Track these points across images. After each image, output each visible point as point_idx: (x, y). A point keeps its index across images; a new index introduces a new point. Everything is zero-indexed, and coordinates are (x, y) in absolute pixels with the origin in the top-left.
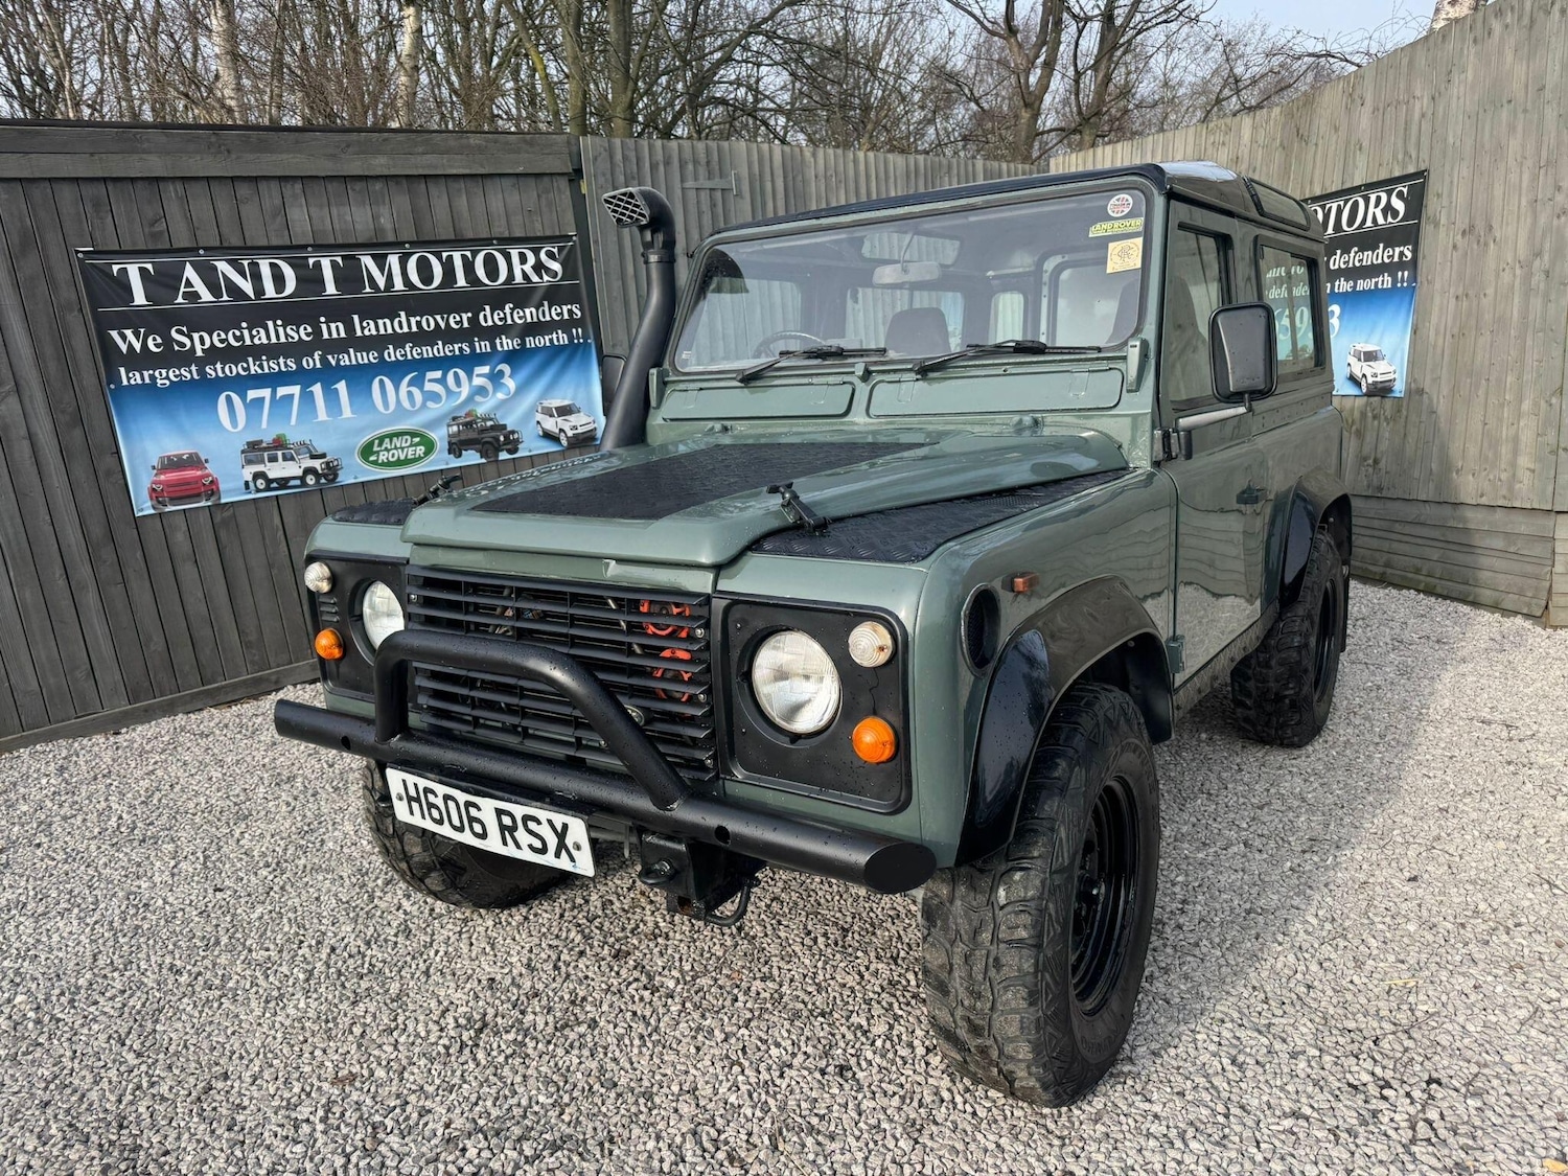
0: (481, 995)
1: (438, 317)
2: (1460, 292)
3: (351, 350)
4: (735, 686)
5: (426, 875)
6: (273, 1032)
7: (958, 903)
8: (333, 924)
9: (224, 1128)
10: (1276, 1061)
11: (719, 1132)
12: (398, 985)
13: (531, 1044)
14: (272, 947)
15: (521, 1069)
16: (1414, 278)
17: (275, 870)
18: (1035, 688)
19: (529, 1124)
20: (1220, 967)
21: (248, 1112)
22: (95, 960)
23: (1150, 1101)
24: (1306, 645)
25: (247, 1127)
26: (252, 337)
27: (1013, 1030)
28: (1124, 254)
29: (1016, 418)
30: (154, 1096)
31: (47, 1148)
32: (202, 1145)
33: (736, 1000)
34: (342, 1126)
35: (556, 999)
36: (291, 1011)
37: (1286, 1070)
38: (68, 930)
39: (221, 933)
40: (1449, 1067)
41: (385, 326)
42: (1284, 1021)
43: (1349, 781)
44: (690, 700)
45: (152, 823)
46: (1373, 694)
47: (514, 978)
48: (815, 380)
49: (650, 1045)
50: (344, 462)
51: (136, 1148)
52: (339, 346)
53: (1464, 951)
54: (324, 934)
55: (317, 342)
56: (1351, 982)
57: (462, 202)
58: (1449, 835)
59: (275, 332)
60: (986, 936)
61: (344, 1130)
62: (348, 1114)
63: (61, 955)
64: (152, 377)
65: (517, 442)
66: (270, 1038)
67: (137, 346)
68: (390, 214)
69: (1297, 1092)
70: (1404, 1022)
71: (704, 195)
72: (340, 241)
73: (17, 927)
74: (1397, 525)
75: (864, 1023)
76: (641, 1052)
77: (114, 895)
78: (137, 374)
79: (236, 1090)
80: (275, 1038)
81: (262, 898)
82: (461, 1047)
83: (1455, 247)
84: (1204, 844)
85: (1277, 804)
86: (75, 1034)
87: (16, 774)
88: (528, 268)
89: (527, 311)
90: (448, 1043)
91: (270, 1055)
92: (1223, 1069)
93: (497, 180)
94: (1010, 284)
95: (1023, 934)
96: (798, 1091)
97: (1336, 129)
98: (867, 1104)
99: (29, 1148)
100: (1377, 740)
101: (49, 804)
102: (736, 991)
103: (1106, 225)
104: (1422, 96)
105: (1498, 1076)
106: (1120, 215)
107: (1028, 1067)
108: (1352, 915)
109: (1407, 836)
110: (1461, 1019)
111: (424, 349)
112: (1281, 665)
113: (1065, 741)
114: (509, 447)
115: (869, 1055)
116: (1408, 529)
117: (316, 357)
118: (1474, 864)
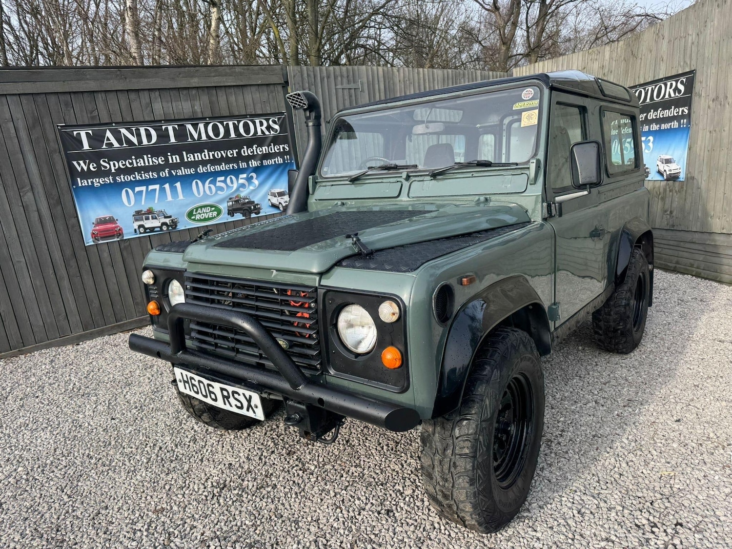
0: (225, 472)
1: (222, 152)
2: (712, 129)
3: (182, 168)
4: (329, 331)
5: (202, 415)
6: (129, 487)
7: (437, 435)
8: (162, 436)
9: (103, 532)
10: (600, 512)
11: (327, 541)
12: (188, 466)
13: (245, 496)
14: (134, 446)
15: (239, 508)
16: (689, 122)
17: (139, 410)
18: (473, 331)
19: (240, 535)
20: (577, 464)
21: (114, 525)
22: (55, 452)
23: (536, 531)
24: (628, 304)
25: (113, 532)
26: (137, 163)
27: (463, 497)
28: (529, 117)
29: (477, 198)
30: (74, 516)
31: (24, 540)
32: (92, 540)
33: (342, 476)
34: (155, 533)
35: (259, 474)
36: (138, 477)
37: (605, 517)
38: (45, 437)
39: (112, 439)
40: (687, 517)
41: (198, 157)
42: (606, 492)
43: (651, 371)
44: (309, 337)
45: (88, 387)
46: (666, 327)
47: (240, 464)
48: (384, 180)
49: (299, 497)
50: (180, 220)
51: (63, 541)
52: (176, 166)
53: (700, 458)
54: (157, 441)
55: (167, 165)
56: (642, 472)
57: (232, 99)
58: (698, 398)
59: (148, 160)
60: (449, 452)
61: (156, 535)
62: (158, 527)
63: (40, 449)
64: (92, 182)
65: (260, 209)
66: (128, 490)
67: (85, 168)
68: (200, 105)
69: (610, 528)
70: (667, 493)
71: (346, 92)
72: (177, 118)
73: (23, 435)
74: (682, 243)
75: (401, 489)
76: (295, 501)
77: (67, 421)
78: (85, 181)
79: (110, 514)
80: (130, 490)
81: (132, 423)
82: (213, 497)
83: (709, 107)
84: (575, 402)
85: (613, 382)
86: (43, 486)
87: (32, 363)
88: (264, 128)
89: (264, 148)
90: (207, 494)
91: (127, 498)
92: (574, 516)
93: (249, 88)
94: (488, 130)
95: (467, 451)
96: (366, 522)
97: (651, 51)
98: (398, 529)
99: (16, 540)
100: (666, 350)
101: (44, 378)
102: (342, 472)
103: (521, 104)
104: (692, 34)
105: (712, 523)
106: (527, 99)
107: (471, 515)
108: (645, 439)
109: (677, 399)
110: (696, 493)
111: (216, 167)
112: (616, 314)
113: (490, 356)
114: (256, 211)
115: (402, 505)
116: (688, 245)
117: (166, 171)
118: (709, 414)
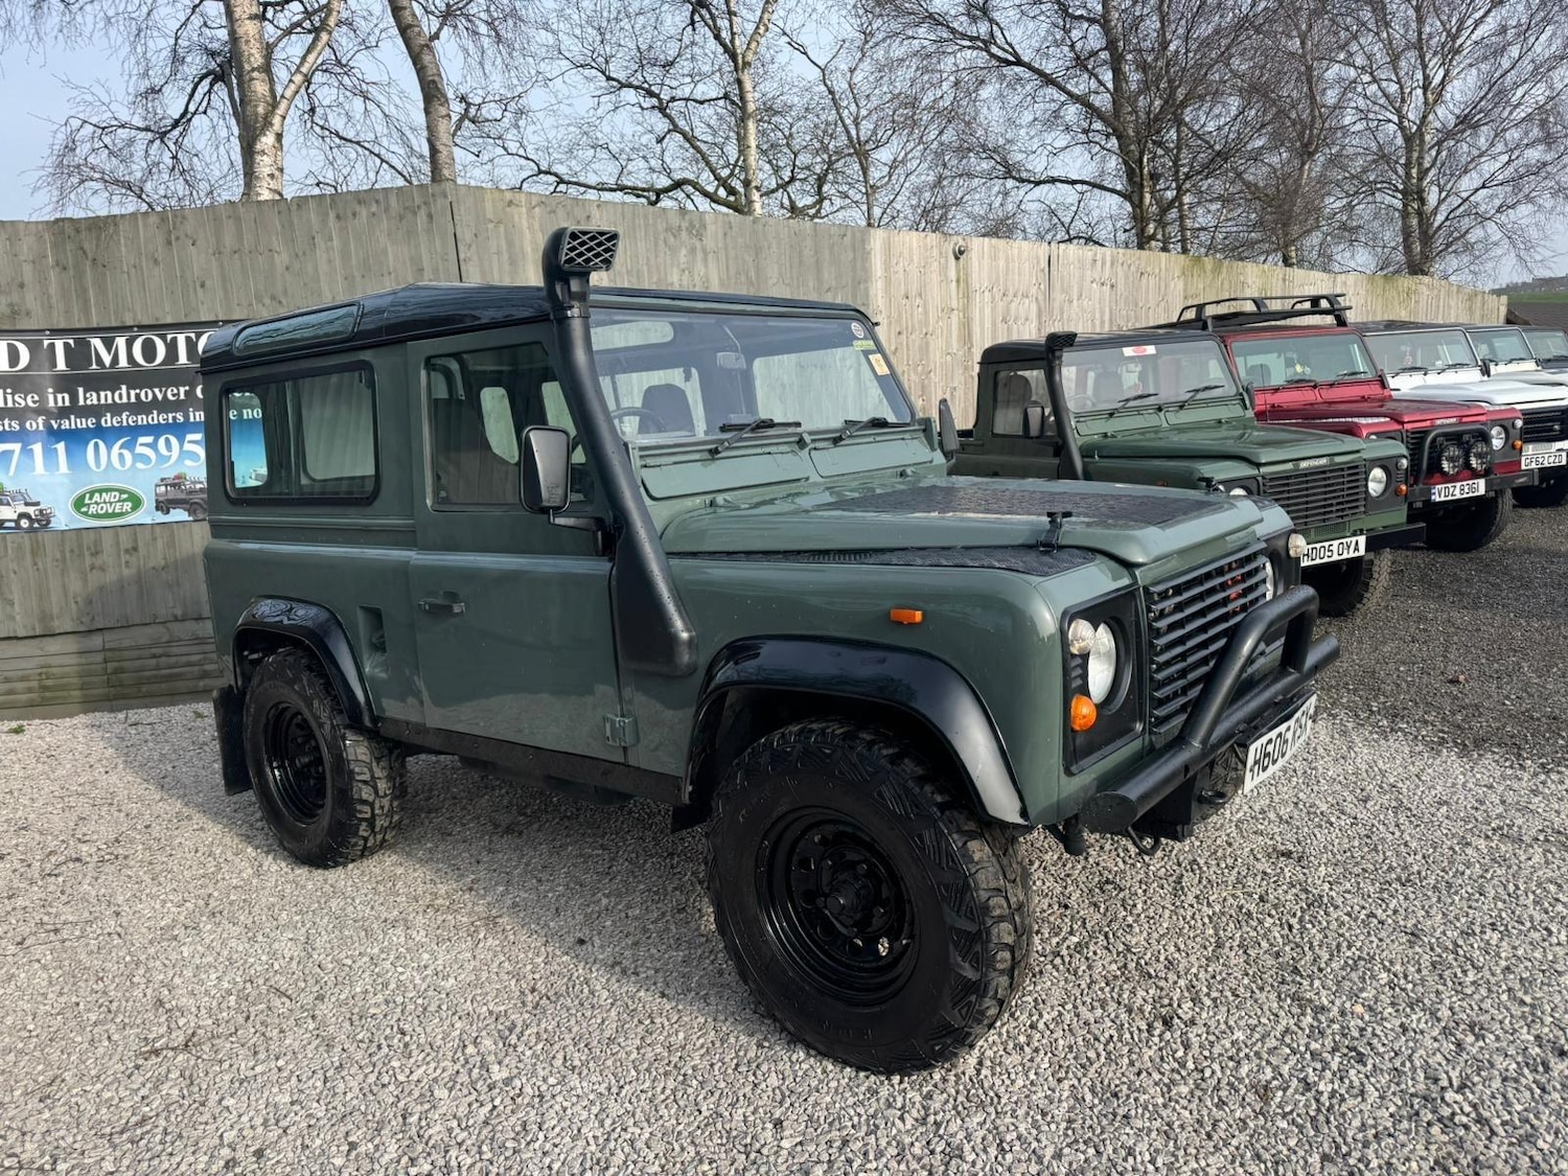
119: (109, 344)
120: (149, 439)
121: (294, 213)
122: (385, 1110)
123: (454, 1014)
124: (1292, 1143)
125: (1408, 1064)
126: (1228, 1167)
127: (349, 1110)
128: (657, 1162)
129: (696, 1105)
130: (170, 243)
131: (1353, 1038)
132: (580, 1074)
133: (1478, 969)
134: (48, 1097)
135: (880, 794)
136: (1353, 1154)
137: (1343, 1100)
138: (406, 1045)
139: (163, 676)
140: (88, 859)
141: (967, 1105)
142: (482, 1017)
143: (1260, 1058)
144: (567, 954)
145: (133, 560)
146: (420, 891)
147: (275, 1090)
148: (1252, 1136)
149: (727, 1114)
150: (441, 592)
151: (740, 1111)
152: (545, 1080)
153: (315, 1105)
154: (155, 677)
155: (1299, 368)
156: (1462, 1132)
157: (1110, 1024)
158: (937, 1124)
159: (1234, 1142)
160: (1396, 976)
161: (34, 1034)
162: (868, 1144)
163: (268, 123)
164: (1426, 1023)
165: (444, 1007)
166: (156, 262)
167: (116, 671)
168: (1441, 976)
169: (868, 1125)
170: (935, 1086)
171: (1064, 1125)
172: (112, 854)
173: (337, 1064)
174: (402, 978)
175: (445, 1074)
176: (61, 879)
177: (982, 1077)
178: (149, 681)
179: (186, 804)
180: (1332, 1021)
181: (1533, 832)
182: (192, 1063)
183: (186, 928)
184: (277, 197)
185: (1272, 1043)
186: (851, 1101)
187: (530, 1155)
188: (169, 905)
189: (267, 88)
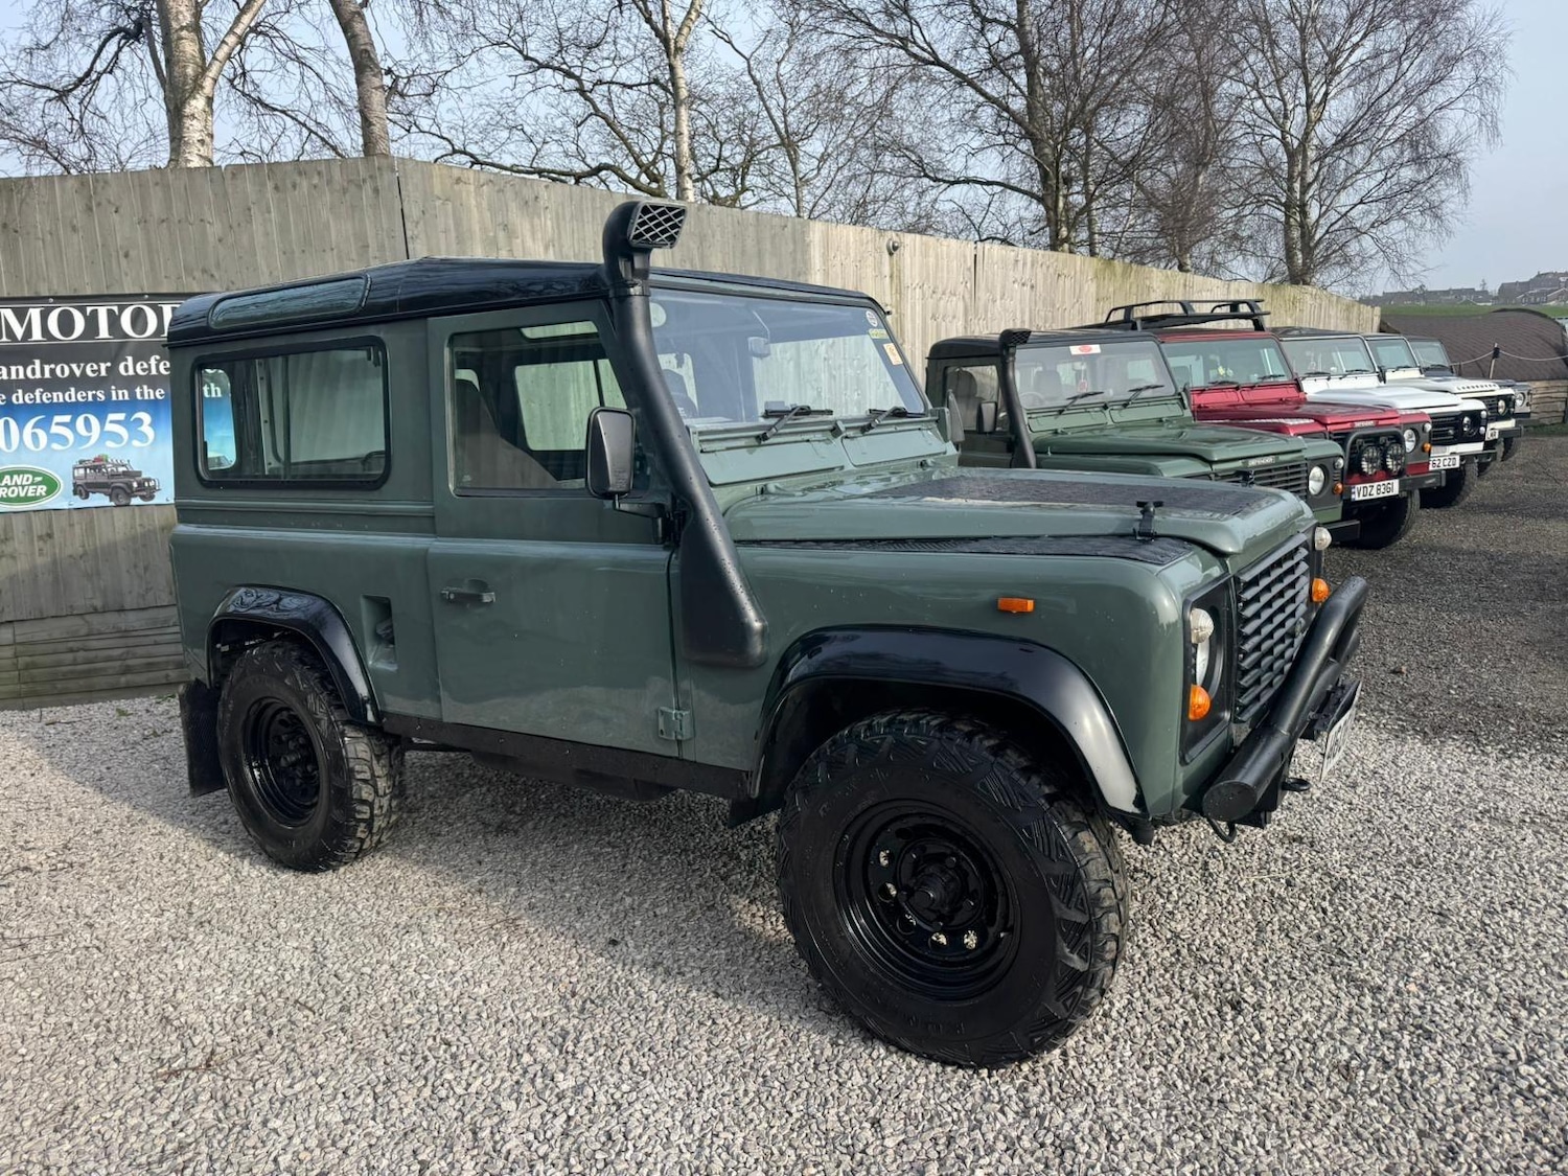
119: (21, 315)
120: (67, 418)
121: (228, 181)
122: (451, 1126)
123: (496, 1022)
124: (1387, 1120)
125: (1474, 1040)
126: (1334, 1146)
127: (409, 1126)
128: (759, 1168)
129: (785, 1106)
130: (90, 209)
131: (1415, 1017)
132: (652, 1080)
133: (1512, 947)
134: (63, 1126)
135: (983, 785)
136: (1448, 1129)
137: (1423, 1077)
138: (454, 1056)
139: (84, 672)
140: (38, 868)
141: (1064, 1096)
142: (527, 1024)
143: (1334, 1039)
144: (601, 955)
145: (47, 548)
146: (425, 894)
147: (323, 1109)
148: (1347, 1115)
149: (820, 1114)
150: (466, 581)
151: (833, 1111)
152: (617, 1088)
153: (372, 1123)
154: (72, 672)
155: (1221, 371)
156: (1543, 1103)
157: (1181, 1010)
158: (1041, 1117)
159: (1332, 1122)
160: (1437, 954)
161: (28, 1058)
162: (975, 1140)
163: (197, 86)
164: (1479, 999)
165: (484, 1015)
166: (74, 229)
167: (27, 667)
168: (1479, 954)
169: (969, 1120)
170: (1026, 1077)
171: (1164, 1113)
172: (64, 862)
173: (384, 1078)
174: (430, 985)
175: (505, 1085)
176: (12, 890)
177: (1070, 1067)
178: (66, 677)
179: (135, 808)
180: (1391, 1000)
181: (1517, 814)
182: (220, 1083)
183: (174, 940)
184: (208, 165)
185: (1343, 1024)
186: (945, 1097)
187: (625, 1165)
188: (147, 915)
189: (196, 48)
